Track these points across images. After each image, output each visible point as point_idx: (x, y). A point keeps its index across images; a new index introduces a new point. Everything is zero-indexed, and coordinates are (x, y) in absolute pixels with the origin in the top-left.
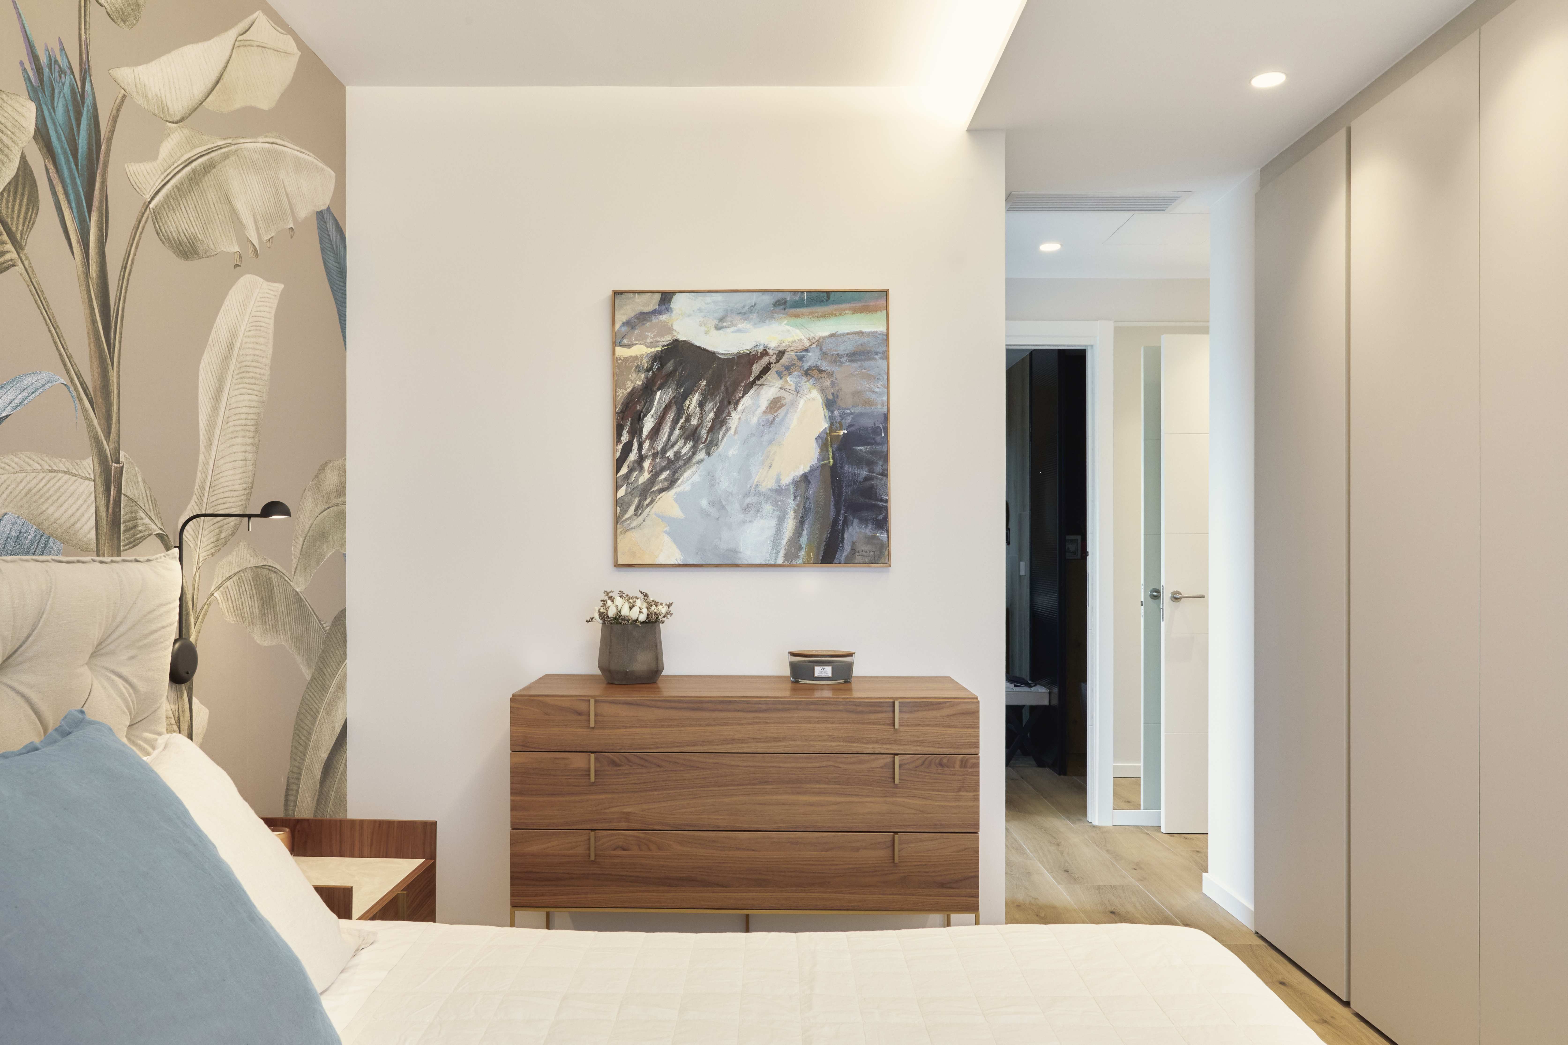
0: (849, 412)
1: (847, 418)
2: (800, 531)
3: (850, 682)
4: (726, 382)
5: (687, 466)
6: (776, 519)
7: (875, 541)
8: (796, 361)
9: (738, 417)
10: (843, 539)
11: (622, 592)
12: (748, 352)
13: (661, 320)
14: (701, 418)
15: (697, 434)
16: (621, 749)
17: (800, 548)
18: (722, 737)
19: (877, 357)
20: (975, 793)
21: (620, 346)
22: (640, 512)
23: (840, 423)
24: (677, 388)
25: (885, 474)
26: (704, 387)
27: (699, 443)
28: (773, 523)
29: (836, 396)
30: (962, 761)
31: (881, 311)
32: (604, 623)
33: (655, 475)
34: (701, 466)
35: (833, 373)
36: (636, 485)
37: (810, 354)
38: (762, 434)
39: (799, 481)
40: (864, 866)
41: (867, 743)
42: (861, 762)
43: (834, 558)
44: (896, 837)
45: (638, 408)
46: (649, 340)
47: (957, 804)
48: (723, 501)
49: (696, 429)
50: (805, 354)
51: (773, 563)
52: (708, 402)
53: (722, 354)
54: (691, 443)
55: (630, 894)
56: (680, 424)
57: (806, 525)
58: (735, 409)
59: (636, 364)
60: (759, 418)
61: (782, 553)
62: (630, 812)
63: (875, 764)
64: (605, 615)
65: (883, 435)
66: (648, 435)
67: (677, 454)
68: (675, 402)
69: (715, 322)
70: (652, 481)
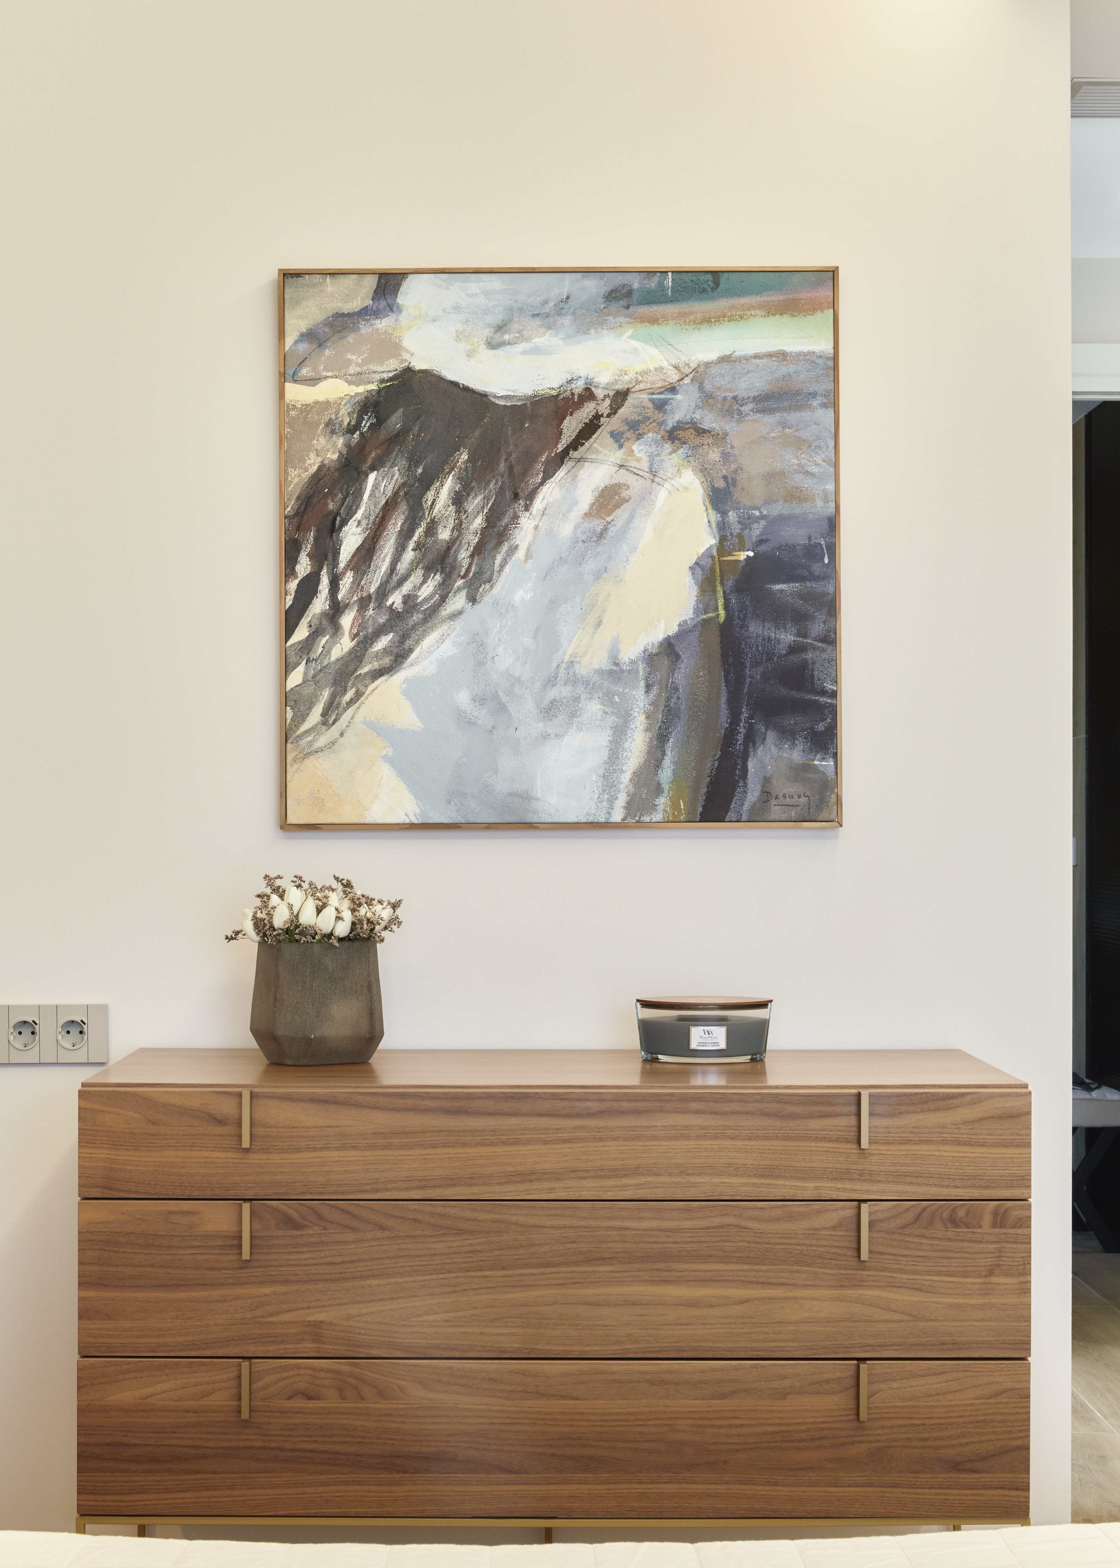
0: (757, 513)
1: (755, 526)
2: (659, 755)
3: (762, 1060)
4: (509, 454)
5: (429, 625)
6: (610, 732)
7: (812, 776)
8: (650, 411)
9: (532, 526)
10: (745, 770)
11: (300, 878)
12: (554, 393)
13: (377, 329)
14: (459, 527)
15: (450, 560)
16: (303, 1193)
17: (658, 790)
18: (509, 1169)
19: (815, 403)
20: (1022, 1279)
21: (295, 381)
22: (333, 717)
23: (740, 537)
24: (410, 467)
25: (830, 639)
26: (463, 463)
27: (454, 577)
28: (603, 738)
29: (731, 482)
30: (995, 1213)
31: (822, 310)
32: (262, 944)
33: (364, 642)
34: (458, 624)
35: (726, 434)
36: (326, 662)
37: (679, 397)
38: (581, 560)
39: (657, 654)
40: (797, 1428)
41: (804, 1179)
42: (791, 1217)
43: (727, 810)
44: (863, 1367)
45: (331, 506)
46: (352, 370)
47: (986, 1301)
48: (501, 694)
49: (449, 548)
50: (669, 396)
51: (603, 820)
52: (473, 494)
53: (502, 397)
54: (438, 577)
55: (320, 1489)
56: (415, 538)
57: (670, 744)
58: (527, 508)
59: (327, 419)
60: (577, 527)
61: (622, 800)
62: (322, 1322)
63: (820, 1222)
64: (265, 925)
65: (826, 561)
66: (350, 561)
67: (408, 599)
68: (406, 494)
69: (487, 332)
70: (357, 656)
